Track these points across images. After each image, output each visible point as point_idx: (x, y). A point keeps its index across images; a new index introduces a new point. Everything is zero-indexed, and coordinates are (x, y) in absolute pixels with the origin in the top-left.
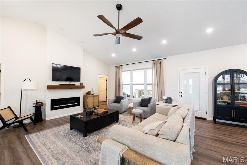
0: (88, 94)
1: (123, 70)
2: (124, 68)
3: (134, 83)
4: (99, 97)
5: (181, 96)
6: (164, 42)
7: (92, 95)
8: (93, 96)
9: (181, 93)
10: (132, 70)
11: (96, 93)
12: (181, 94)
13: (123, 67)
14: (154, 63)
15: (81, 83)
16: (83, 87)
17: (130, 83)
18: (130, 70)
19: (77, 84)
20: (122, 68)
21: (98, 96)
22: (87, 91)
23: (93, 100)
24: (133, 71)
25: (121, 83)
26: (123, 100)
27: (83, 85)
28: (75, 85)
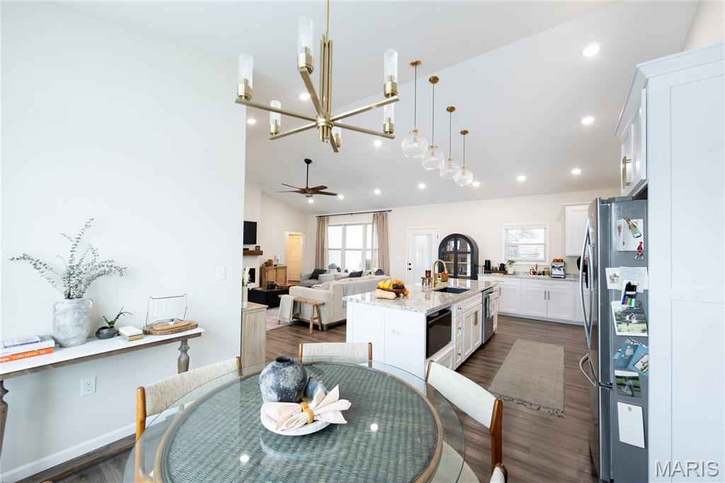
0: (269, 264)
1: (330, 224)
2: (332, 220)
3: (347, 247)
4: (286, 271)
5: (410, 269)
6: (377, 192)
7: (275, 266)
8: (276, 269)
9: (410, 264)
10: (345, 225)
11: (281, 263)
12: (410, 267)
13: (330, 218)
14: (374, 216)
15: (256, 247)
16: (261, 253)
17: (340, 247)
18: (341, 225)
19: (252, 247)
20: (328, 220)
21: (285, 268)
22: (266, 260)
23: (276, 275)
24: (348, 227)
25: (326, 247)
26: (324, 275)
27: (261, 250)
28: (248, 249)
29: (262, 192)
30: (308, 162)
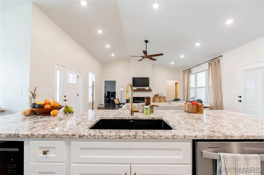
5: (240, 101)
6: (198, 44)
7: (160, 96)
8: (160, 98)
9: (240, 97)
10: (196, 73)
11: (164, 95)
14: (209, 63)
15: (149, 88)
16: (152, 91)
17: (194, 86)
18: (194, 74)
19: (147, 88)
21: (165, 97)
22: (156, 94)
25: (189, 87)
26: (178, 101)
27: (151, 89)
28: (145, 89)
29: (152, 64)
30: (146, 42)
